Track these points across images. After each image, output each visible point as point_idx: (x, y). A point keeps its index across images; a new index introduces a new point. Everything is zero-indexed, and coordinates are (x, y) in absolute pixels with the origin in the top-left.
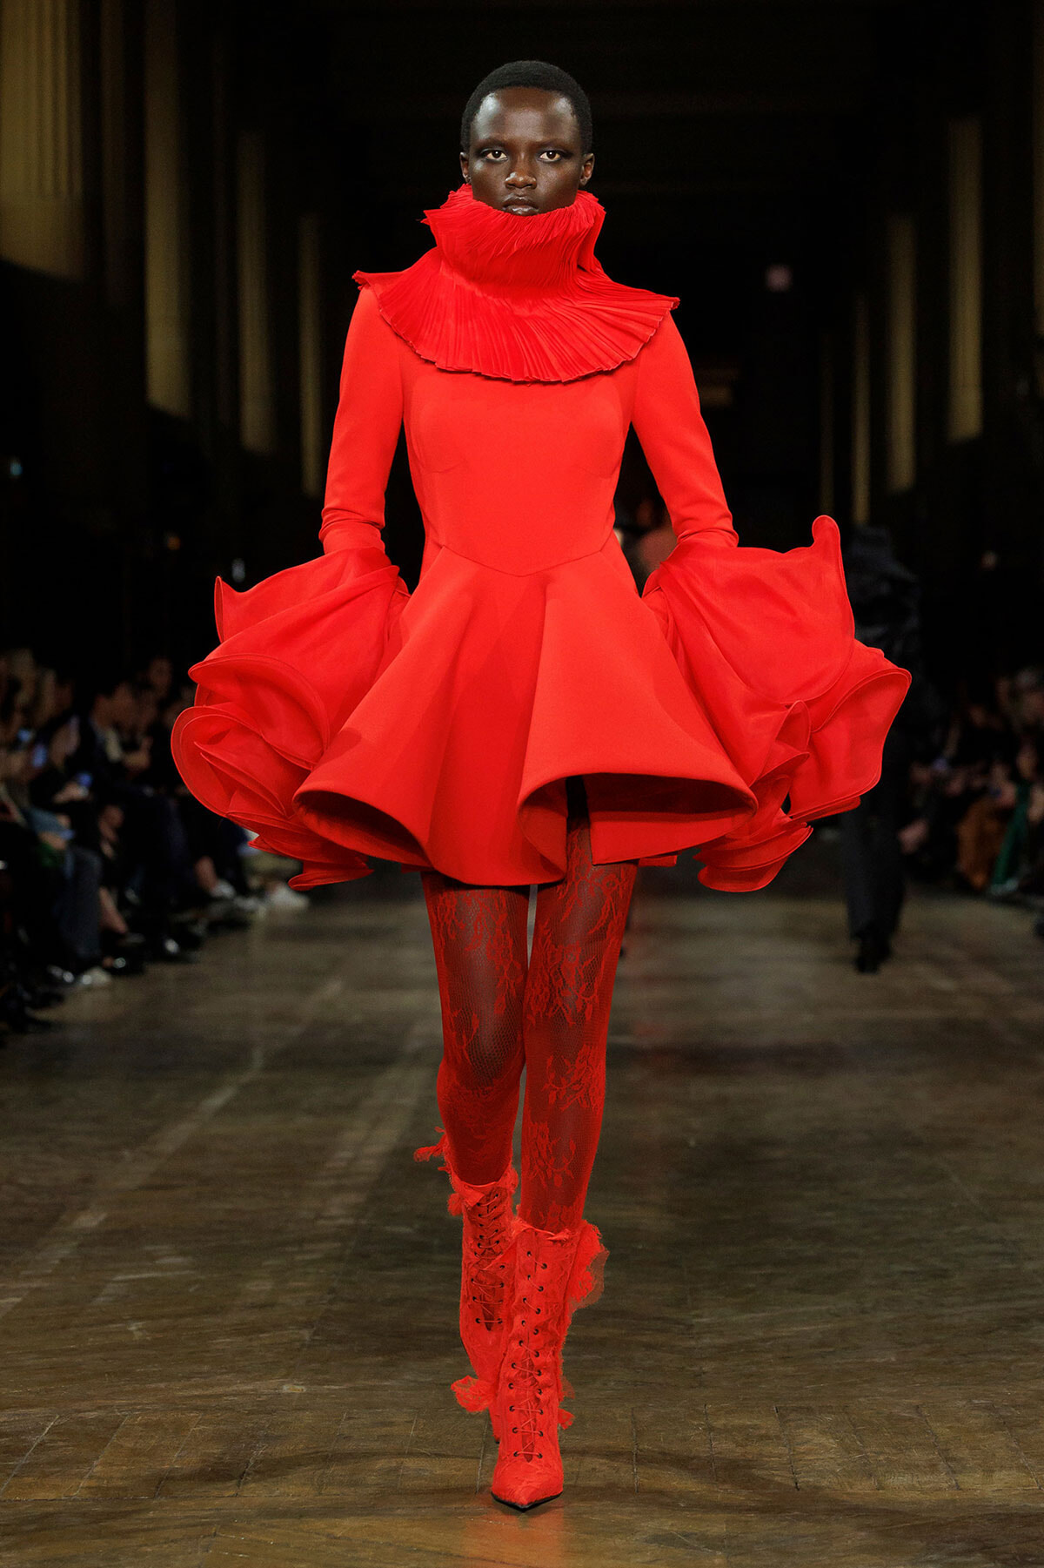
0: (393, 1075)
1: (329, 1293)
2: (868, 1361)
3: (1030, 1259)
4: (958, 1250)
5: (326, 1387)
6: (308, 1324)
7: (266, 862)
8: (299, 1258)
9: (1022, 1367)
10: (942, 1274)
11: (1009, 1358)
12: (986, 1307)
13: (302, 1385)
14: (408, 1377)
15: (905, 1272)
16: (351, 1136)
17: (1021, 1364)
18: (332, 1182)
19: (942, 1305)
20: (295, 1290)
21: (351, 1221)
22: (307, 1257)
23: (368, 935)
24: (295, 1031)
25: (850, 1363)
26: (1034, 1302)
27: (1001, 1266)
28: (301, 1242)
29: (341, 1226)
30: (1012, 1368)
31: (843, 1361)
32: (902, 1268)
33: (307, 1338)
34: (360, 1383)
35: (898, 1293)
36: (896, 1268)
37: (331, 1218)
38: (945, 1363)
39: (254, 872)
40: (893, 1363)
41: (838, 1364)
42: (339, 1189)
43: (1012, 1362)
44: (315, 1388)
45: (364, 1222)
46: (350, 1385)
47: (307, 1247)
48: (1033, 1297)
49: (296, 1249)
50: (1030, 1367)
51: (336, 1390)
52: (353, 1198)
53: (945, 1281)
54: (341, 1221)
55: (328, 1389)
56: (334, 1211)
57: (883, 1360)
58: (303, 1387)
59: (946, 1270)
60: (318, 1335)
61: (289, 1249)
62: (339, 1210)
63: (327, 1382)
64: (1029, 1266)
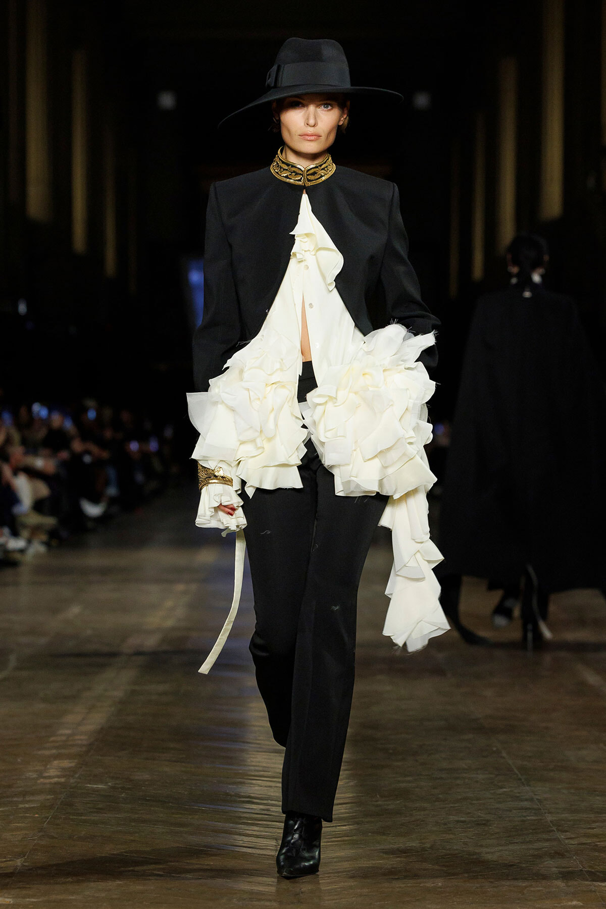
0: (109, 674)
1: (39, 832)
2: (422, 885)
3: (550, 813)
4: (497, 806)
5: (28, 900)
6: (21, 854)
7: (35, 519)
8: (21, 806)
9: (534, 891)
10: (486, 823)
11: (524, 885)
12: (511, 847)
13: (10, 898)
14: (87, 893)
15: (458, 821)
16: (70, 718)
17: (532, 889)
18: (54, 751)
19: (481, 846)
20: (17, 829)
21: (63, 780)
22: (27, 806)
23: (105, 572)
24: (43, 641)
25: (408, 887)
26: (547, 844)
27: (529, 818)
28: (24, 794)
29: (55, 783)
30: (525, 891)
31: (404, 885)
32: (456, 818)
33: (19, 864)
34: (53, 897)
35: (452, 836)
36: (452, 818)
37: (50, 777)
38: (477, 888)
39: (25, 526)
40: (440, 888)
41: (400, 887)
42: (57, 757)
43: (526, 887)
44: (19, 901)
45: (72, 781)
46: (46, 898)
47: (28, 798)
48: (548, 840)
49: (20, 799)
50: (539, 891)
51: (34, 902)
52: (66, 764)
53: (486, 829)
54: (56, 780)
55: (28, 901)
56: (52, 772)
57: (432, 885)
58: (11, 900)
59: (488, 821)
60: (26, 862)
61: (15, 799)
62: (54, 772)
63: (29, 896)
64: (549, 818)
